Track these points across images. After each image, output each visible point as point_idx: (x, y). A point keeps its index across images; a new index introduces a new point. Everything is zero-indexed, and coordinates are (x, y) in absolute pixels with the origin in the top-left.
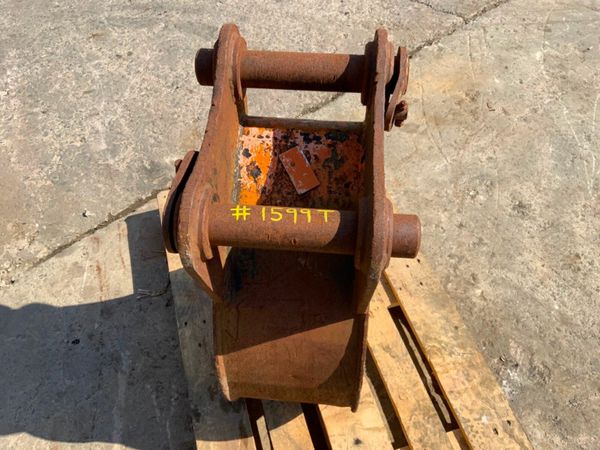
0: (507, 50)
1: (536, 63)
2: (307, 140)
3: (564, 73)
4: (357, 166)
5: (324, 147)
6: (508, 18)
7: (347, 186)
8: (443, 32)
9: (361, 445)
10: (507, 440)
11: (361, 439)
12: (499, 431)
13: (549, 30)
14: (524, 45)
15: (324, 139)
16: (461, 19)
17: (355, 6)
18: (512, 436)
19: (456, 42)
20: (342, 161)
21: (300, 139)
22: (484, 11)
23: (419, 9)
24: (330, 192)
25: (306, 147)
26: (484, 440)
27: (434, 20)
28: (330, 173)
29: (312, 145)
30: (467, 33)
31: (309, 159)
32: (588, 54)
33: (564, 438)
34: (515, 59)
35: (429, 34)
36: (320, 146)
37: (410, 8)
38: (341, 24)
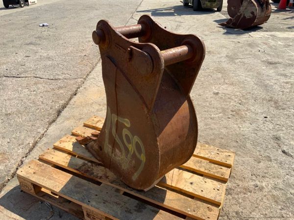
8: (80, 84)
9: (193, 183)
12: (219, 153)
16: (82, 79)
19: (88, 84)
22: (88, 75)
23: (64, 81)
30: (89, 81)
35: (76, 86)
37: (60, 82)
38: (36, 95)
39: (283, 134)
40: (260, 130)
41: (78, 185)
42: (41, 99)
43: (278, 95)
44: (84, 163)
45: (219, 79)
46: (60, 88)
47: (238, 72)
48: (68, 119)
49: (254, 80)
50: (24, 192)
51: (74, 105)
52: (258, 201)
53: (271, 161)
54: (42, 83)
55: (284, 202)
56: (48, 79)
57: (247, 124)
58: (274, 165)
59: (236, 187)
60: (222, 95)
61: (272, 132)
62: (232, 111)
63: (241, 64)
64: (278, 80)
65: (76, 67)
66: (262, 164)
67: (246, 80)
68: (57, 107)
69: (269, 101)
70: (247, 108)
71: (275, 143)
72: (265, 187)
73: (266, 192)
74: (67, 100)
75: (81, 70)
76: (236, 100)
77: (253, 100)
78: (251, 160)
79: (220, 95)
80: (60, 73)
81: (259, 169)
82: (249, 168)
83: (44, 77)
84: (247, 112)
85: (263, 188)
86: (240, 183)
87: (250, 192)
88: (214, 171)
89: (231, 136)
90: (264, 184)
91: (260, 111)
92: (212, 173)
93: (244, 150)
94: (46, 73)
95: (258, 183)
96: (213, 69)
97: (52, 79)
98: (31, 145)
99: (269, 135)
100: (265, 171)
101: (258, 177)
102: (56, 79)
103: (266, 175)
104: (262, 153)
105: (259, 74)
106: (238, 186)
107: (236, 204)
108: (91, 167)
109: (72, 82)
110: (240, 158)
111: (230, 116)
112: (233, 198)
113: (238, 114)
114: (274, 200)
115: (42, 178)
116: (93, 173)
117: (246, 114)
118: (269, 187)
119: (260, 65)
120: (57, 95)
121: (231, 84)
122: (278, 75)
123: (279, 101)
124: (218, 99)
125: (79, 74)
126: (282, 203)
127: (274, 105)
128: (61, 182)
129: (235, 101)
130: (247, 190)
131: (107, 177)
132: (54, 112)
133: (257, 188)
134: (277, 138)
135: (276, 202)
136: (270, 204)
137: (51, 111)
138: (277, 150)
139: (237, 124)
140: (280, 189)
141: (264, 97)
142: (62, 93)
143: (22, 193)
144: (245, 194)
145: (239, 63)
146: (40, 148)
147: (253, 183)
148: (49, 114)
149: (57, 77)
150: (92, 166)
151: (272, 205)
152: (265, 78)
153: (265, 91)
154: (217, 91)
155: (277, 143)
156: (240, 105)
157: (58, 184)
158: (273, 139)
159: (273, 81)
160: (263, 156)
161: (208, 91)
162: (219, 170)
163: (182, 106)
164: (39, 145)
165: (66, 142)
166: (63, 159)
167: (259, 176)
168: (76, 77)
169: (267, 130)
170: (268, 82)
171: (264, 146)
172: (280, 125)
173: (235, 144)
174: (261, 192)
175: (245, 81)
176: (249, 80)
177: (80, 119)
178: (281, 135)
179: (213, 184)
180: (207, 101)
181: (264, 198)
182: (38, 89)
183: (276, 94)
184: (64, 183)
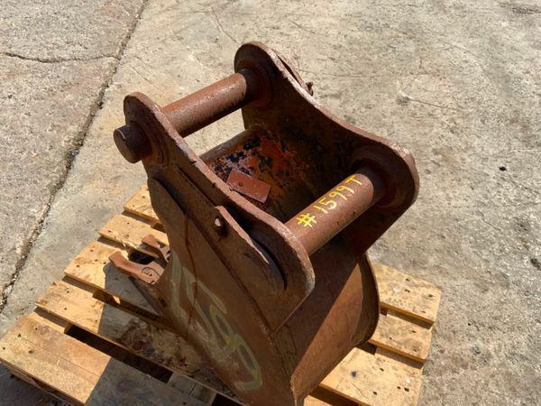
0: (168, 64)
1: (194, 64)
2: (235, 160)
3: (218, 62)
4: (282, 157)
5: (251, 158)
6: (146, 42)
7: (288, 174)
8: (108, 73)
9: (358, 373)
10: (416, 290)
11: (354, 370)
12: (409, 289)
13: (182, 38)
14: (175, 56)
15: (245, 152)
16: (112, 58)
17: (12, 87)
18: (417, 286)
19: (126, 76)
20: (270, 159)
21: (229, 163)
22: (124, 45)
23: (72, 65)
24: (281, 187)
25: (239, 165)
26: (408, 301)
27: (92, 68)
28: (270, 173)
29: (241, 162)
30: (127, 65)
31: (248, 173)
32: (220, 42)
33: (425, 268)
34: (178, 68)
35: (99, 80)
36: (247, 159)
37: (63, 68)
38: (14, 107)
39: (536, 214)
40: (491, 202)
41: (124, 385)
42: (27, 123)
43: (532, 104)
44: (132, 322)
45: (410, 57)
46: (66, 86)
47: (450, 36)
48: (89, 178)
49: (482, 61)
50: (18, 379)
51: (99, 136)
52: (479, 387)
53: (507, 286)
54: (25, 73)
55: (527, 389)
56: (38, 60)
57: (464, 190)
58: (514, 296)
59: (437, 357)
60: (415, 106)
61: (514, 208)
62: (436, 152)
63: (458, 12)
64: (532, 60)
65: (96, 23)
66: (489, 294)
67: (466, 62)
68: (63, 144)
69: (512, 121)
70: (466, 143)
71: (517, 238)
72: (493, 353)
73: (494, 366)
74: (83, 121)
75: (108, 32)
76: (444, 119)
77: (479, 122)
78: (469, 286)
79: (411, 107)
80: (62, 43)
81: (484, 308)
82: (464, 307)
83: (27, 53)
84: (465, 156)
85: (489, 356)
86: (447, 346)
87: (465, 367)
88: (399, 338)
89: (430, 223)
90: (491, 347)
91: (491, 151)
92: (395, 344)
93: (455, 258)
94: (31, 43)
95: (481, 344)
96: (397, 26)
97: (46, 61)
98: (19, 251)
99: (507, 219)
100: (497, 313)
101: (481, 328)
102: (54, 61)
103: (498, 323)
104: (492, 264)
105: (494, 42)
106: (442, 352)
107: (437, 399)
108: (148, 334)
109: (91, 67)
110: (447, 282)
111: (430, 168)
112: (431, 382)
113: (447, 161)
114: (508, 386)
115: (49, 366)
116: (153, 350)
117: (463, 160)
118: (502, 354)
119: (497, 15)
120: (60, 108)
121: (434, 75)
122: (534, 47)
123: (533, 121)
124: (406, 118)
125: (105, 44)
126: (523, 393)
127: (520, 134)
128: (88, 375)
129: (443, 123)
130: (459, 362)
131: (182, 361)
132: (57, 158)
133: (477, 358)
134: (523, 226)
135: (513, 390)
136: (500, 395)
137: (52, 154)
138: (522, 258)
139: (444, 189)
140: (523, 358)
141: (501, 110)
142: (71, 103)
143: (14, 380)
144: (454, 371)
145: (453, 11)
146: (38, 260)
147: (471, 345)
148: (50, 165)
149: (57, 53)
150: (150, 330)
151: (504, 398)
152: (506, 55)
153: (504, 94)
154: (404, 95)
155: (523, 240)
156: (451, 134)
157: (83, 381)
158: (515, 230)
159: (523, 65)
160: (493, 273)
161: (386, 95)
162: (409, 336)
163: (348, 282)
164: (35, 252)
165: (90, 262)
166: (86, 312)
167: (484, 326)
168: (98, 54)
169: (504, 205)
170: (512, 66)
171: (497, 246)
172: (531, 190)
173: (438, 243)
174: (486, 367)
175: (464, 65)
176: (473, 60)
177: (117, 178)
178: (532, 216)
179: (397, 376)
180: (384, 125)
181: (491, 381)
182: (19, 89)
183: (527, 104)
184: (96, 379)
